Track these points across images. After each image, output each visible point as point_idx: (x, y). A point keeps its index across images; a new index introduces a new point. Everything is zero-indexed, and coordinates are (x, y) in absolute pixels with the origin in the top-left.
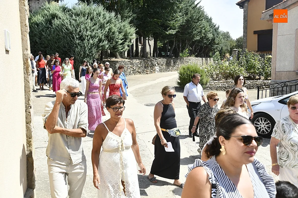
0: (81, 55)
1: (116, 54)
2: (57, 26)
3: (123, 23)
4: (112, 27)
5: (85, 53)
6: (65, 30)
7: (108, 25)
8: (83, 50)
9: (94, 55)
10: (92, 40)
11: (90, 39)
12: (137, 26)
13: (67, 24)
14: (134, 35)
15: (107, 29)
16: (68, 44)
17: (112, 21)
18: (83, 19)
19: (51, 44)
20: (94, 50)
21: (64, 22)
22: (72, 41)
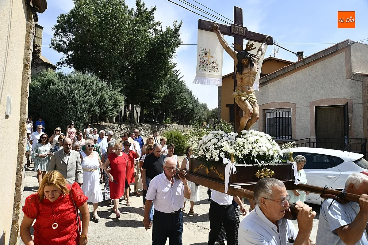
0: (73, 118)
1: (106, 119)
2: (52, 91)
3: (114, 92)
4: (103, 94)
5: (76, 116)
6: (59, 95)
7: (100, 92)
8: (75, 114)
9: (85, 119)
10: (84, 105)
11: (82, 104)
12: (126, 95)
13: (62, 89)
14: (123, 102)
15: (99, 96)
16: (61, 107)
17: (104, 89)
18: (77, 86)
19: (44, 107)
20: (85, 115)
21: (59, 88)
22: (65, 105)
